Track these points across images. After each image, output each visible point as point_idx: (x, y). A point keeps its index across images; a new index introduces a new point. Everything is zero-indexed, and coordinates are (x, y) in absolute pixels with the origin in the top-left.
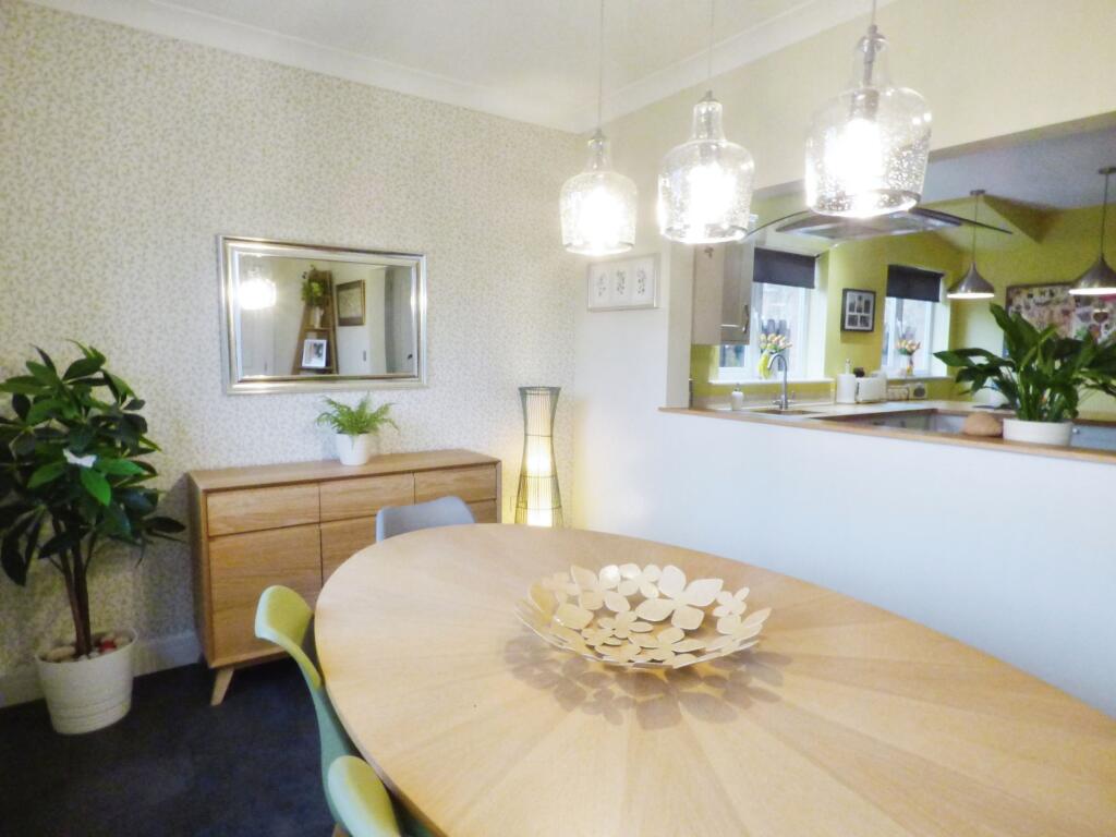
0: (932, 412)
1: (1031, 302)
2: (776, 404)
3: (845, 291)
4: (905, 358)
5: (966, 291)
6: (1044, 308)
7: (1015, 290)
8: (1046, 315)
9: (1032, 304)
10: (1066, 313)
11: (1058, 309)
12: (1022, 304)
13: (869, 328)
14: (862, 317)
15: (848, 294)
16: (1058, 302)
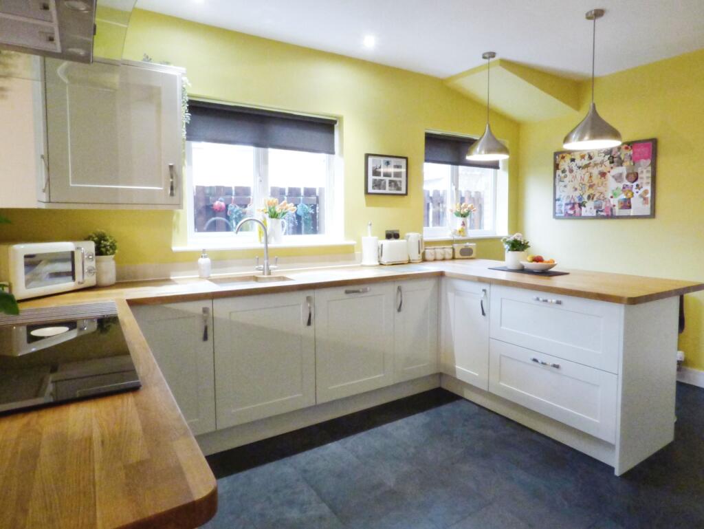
0: (441, 275)
1: (573, 164)
2: (258, 269)
3: (367, 156)
4: (460, 220)
5: (480, 153)
6: (584, 171)
7: (561, 156)
8: (587, 177)
9: (575, 168)
10: (603, 174)
11: (595, 171)
12: (567, 169)
13: (403, 191)
14: (391, 182)
15: (370, 159)
16: (596, 165)
